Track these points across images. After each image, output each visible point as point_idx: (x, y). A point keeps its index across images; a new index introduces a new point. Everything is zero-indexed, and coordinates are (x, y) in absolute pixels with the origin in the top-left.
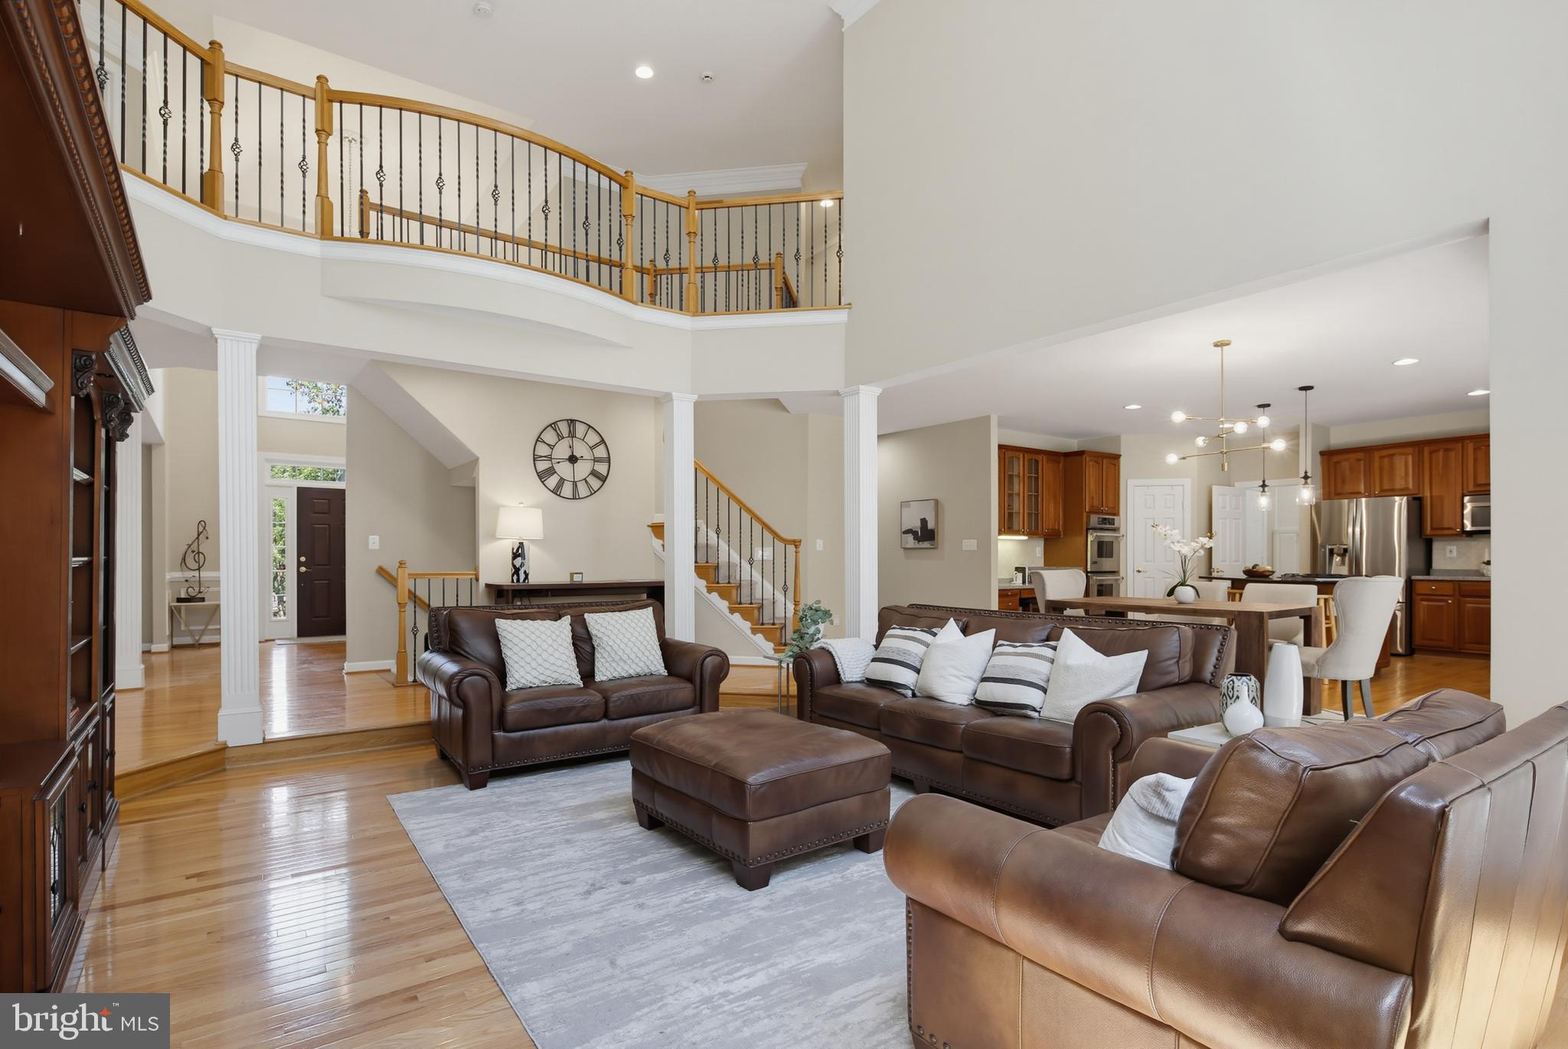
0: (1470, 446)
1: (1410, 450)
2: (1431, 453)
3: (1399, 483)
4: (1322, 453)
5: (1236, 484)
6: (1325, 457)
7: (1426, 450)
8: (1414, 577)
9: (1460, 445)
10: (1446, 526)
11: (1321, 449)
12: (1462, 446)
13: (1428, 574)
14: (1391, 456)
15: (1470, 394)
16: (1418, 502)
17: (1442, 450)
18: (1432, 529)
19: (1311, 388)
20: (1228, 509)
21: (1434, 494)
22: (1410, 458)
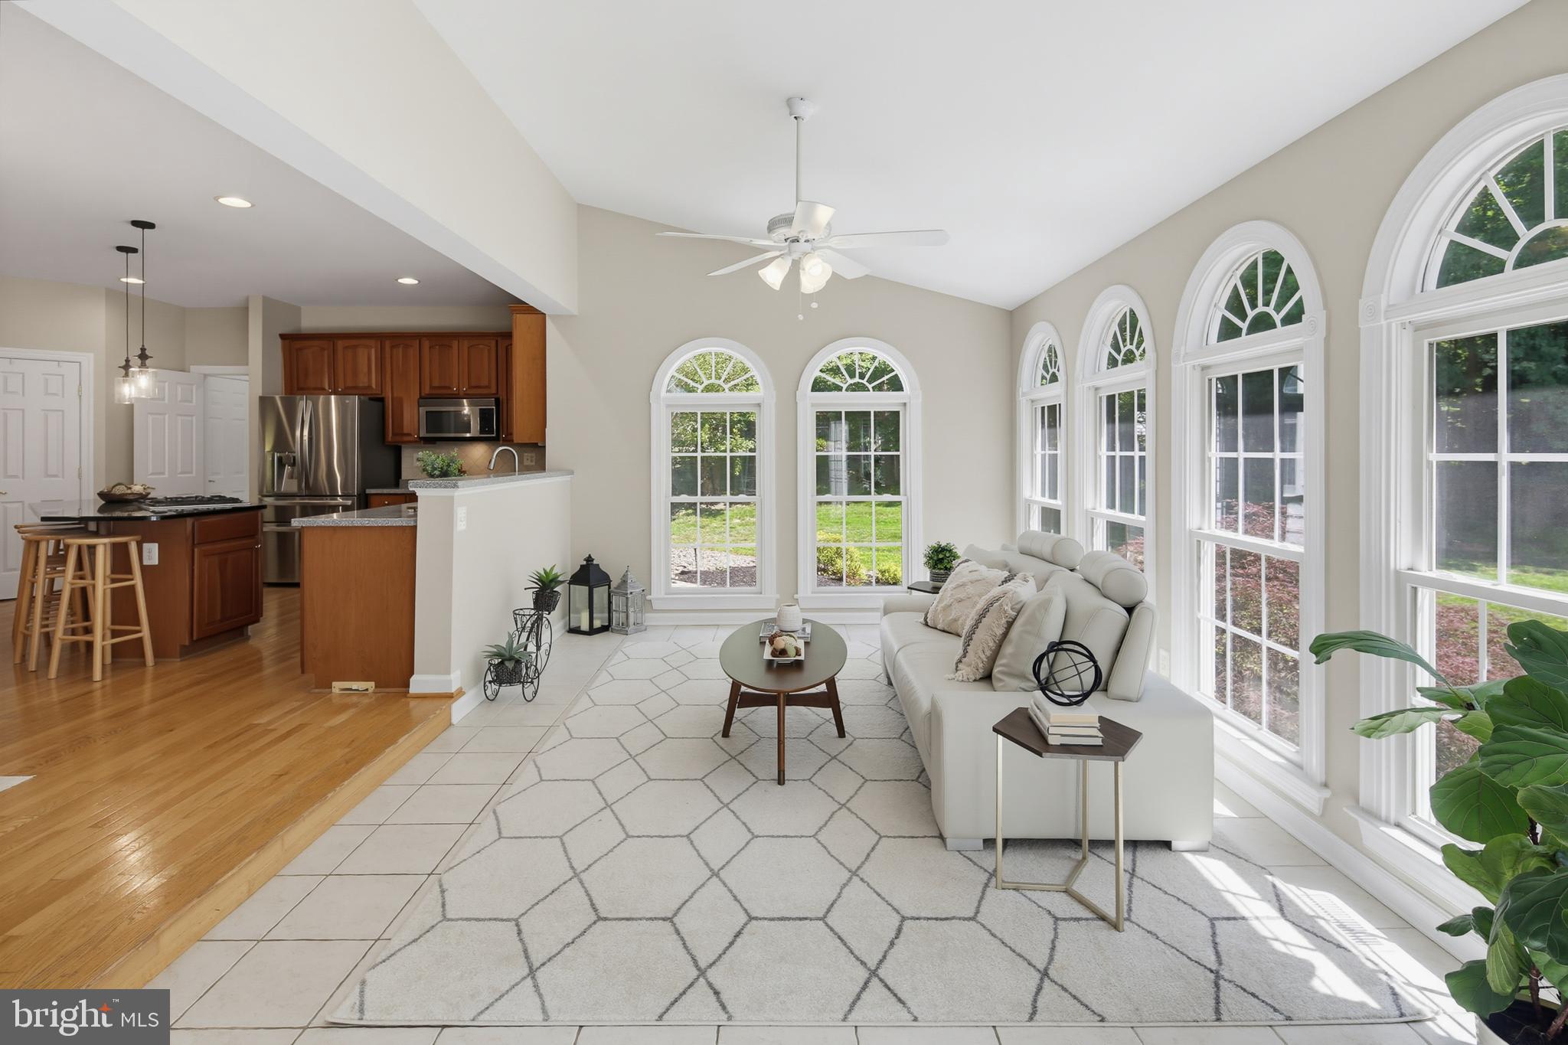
0: (426, 344)
1: (372, 342)
2: (392, 347)
3: (362, 381)
4: (283, 337)
5: (193, 368)
6: (287, 341)
7: (388, 344)
8: (368, 491)
9: (418, 341)
10: (405, 431)
11: (280, 333)
12: (420, 342)
13: (397, 485)
14: (355, 347)
15: (400, 281)
16: (380, 404)
17: (402, 346)
18: (393, 434)
19: (151, 226)
20: (166, 401)
21: (395, 395)
22: (373, 351)
